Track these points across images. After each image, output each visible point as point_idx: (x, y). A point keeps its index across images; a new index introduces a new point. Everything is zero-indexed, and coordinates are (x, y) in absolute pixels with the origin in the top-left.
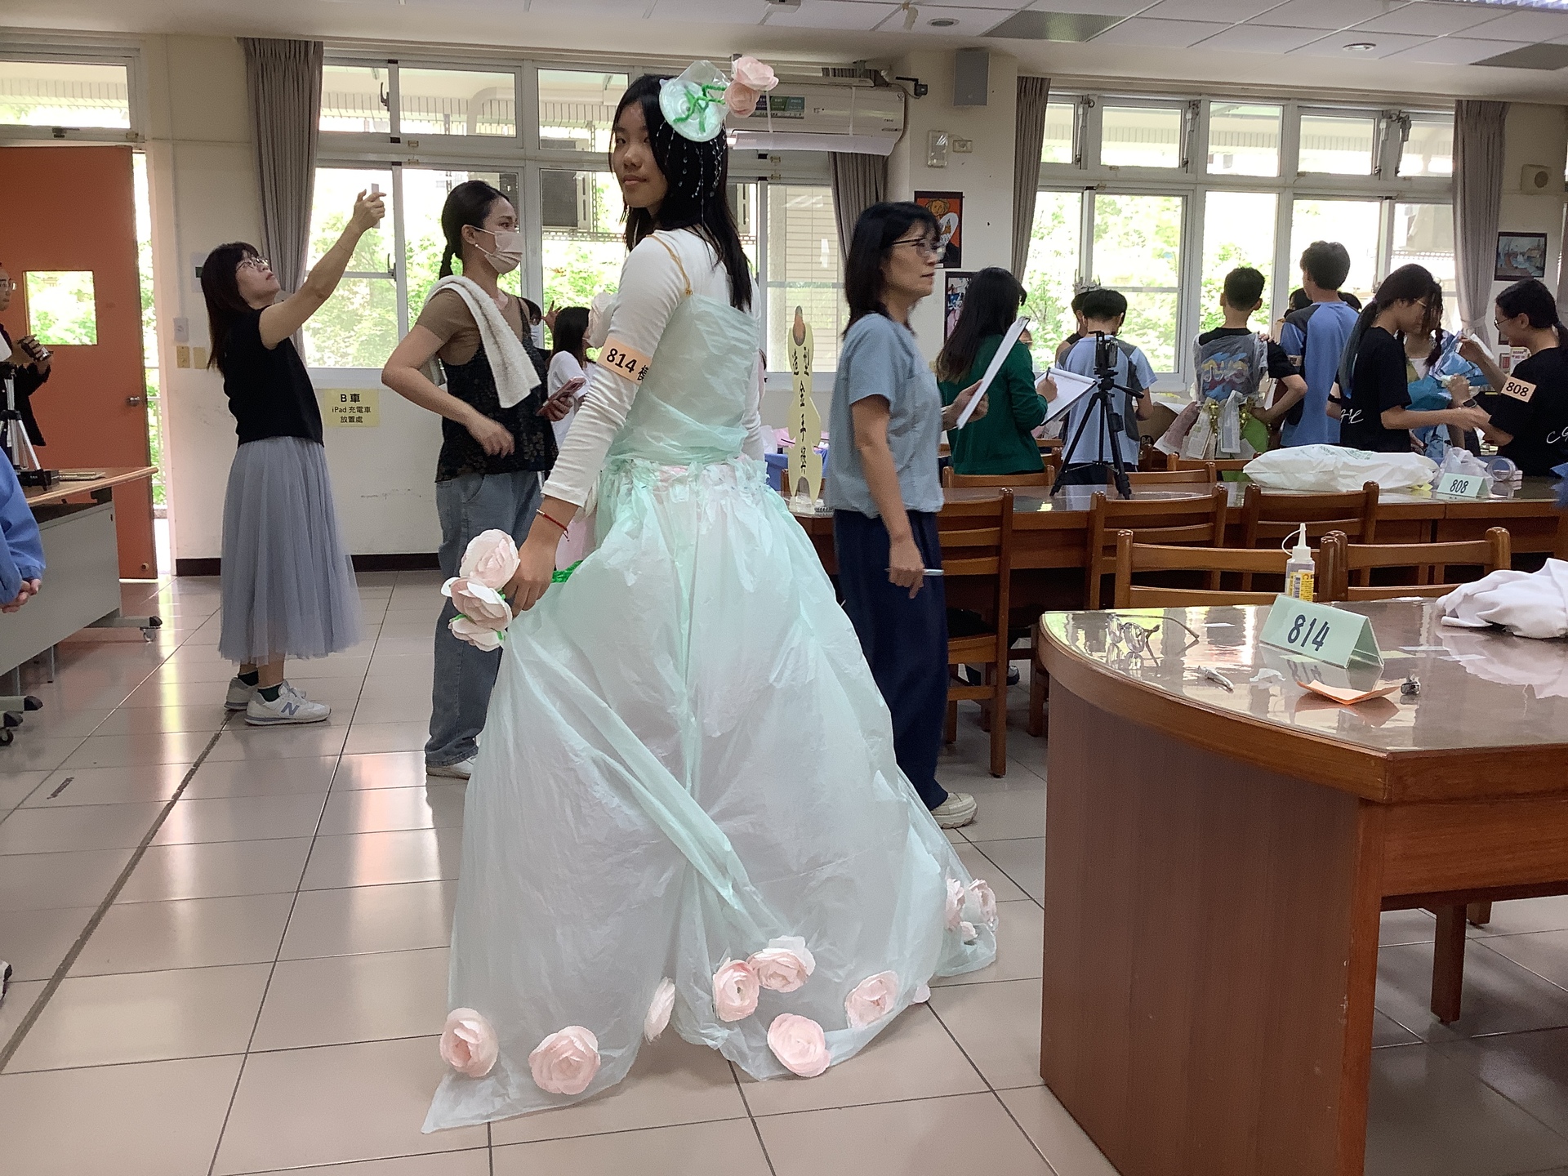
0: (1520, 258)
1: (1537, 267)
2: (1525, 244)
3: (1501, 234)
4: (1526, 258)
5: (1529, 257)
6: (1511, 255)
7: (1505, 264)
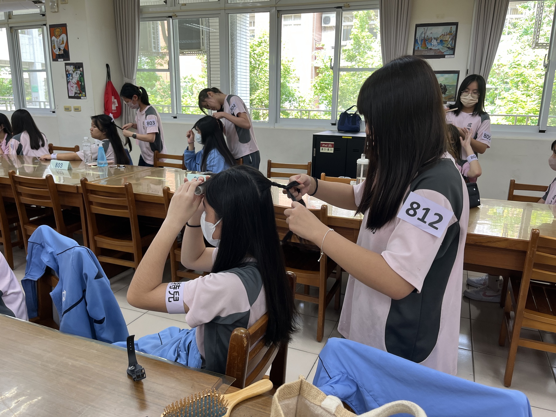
0: (434, 42)
1: (449, 48)
2: (439, 31)
3: (419, 26)
4: (439, 41)
5: (441, 41)
6: (427, 40)
7: (421, 47)
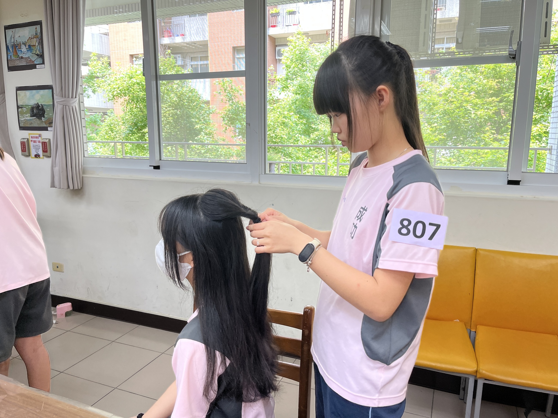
0: (24, 49)
1: (38, 55)
2: (25, 34)
3: (7, 28)
4: (27, 47)
5: (30, 46)
6: (17, 46)
7: (13, 55)
